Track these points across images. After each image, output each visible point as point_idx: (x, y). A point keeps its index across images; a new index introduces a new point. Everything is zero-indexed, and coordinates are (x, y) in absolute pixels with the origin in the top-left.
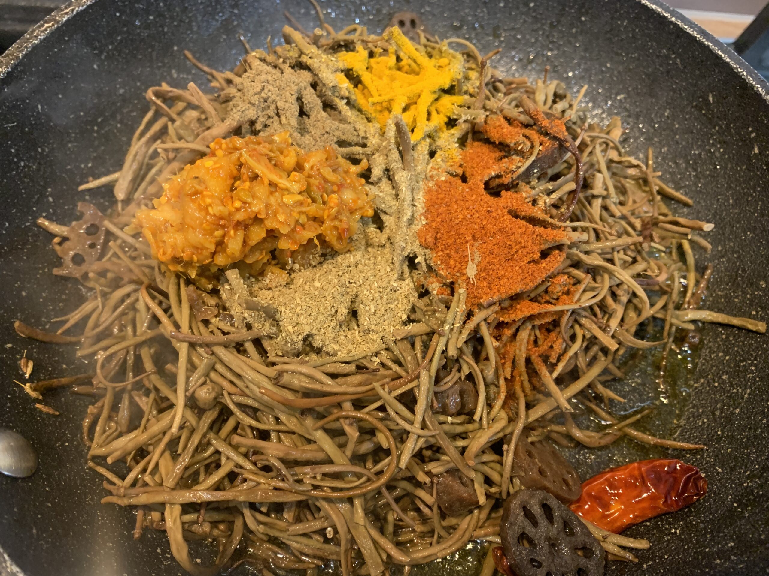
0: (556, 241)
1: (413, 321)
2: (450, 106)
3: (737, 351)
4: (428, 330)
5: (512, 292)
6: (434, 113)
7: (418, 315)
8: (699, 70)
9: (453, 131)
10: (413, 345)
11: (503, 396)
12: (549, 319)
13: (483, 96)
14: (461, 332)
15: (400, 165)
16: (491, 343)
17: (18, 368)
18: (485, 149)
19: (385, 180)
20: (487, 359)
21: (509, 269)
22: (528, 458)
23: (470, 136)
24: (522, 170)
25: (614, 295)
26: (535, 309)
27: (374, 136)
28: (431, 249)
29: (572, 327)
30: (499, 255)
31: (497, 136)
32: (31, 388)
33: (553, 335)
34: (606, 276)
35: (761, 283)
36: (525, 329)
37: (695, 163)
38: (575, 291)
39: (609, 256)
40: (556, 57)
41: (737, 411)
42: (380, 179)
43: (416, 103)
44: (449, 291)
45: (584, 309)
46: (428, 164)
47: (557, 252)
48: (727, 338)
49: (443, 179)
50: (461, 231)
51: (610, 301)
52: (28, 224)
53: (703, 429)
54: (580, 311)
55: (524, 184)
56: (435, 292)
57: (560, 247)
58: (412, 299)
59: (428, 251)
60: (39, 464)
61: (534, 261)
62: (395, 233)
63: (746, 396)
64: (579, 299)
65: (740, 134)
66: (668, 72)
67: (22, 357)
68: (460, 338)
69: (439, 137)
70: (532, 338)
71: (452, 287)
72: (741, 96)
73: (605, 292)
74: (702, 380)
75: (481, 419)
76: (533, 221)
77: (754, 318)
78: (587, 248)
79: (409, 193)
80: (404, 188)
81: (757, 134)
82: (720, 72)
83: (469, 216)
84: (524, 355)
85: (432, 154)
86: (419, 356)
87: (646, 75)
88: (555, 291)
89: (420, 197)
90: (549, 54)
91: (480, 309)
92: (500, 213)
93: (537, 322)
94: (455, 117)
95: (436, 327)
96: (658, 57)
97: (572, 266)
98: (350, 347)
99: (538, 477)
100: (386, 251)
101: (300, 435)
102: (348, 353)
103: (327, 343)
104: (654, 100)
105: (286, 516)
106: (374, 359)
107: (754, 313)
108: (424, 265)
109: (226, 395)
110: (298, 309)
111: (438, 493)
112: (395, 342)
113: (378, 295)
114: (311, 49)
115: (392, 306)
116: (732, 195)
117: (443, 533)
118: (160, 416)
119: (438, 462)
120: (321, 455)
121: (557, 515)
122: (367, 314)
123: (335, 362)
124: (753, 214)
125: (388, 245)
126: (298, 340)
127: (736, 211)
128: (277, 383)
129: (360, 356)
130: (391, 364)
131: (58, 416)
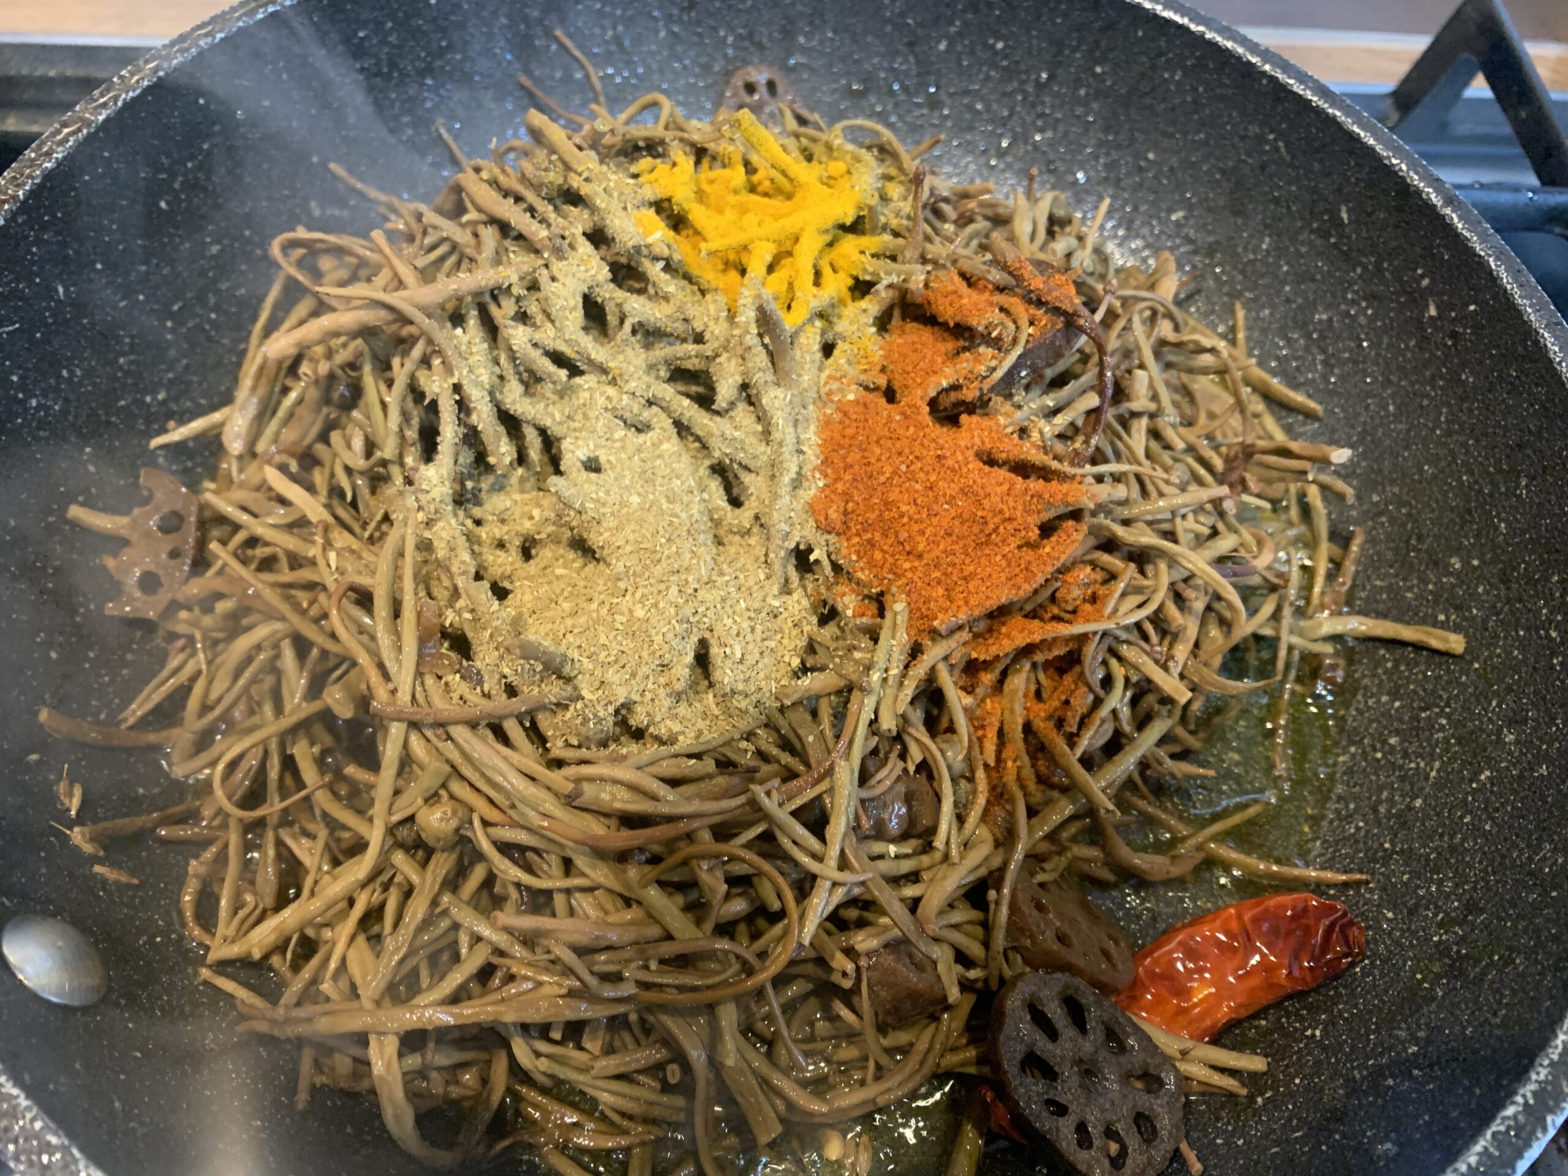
0: (1068, 504)
1: (813, 670)
2: (856, 256)
3: (1415, 691)
4: (842, 683)
5: (992, 604)
6: (827, 271)
7: (821, 658)
8: (1321, 161)
9: (864, 304)
10: (814, 714)
11: (982, 800)
12: (1059, 651)
13: (920, 237)
14: (901, 684)
15: (770, 377)
16: (957, 700)
17: (54, 798)
18: (924, 335)
19: (742, 406)
20: (951, 729)
21: (983, 561)
22: (1035, 912)
23: (897, 313)
24: (999, 374)
25: (1179, 599)
26: (1037, 631)
27: (717, 319)
28: (838, 534)
29: (1105, 663)
30: (963, 537)
31: (950, 311)
32: (83, 835)
33: (1068, 679)
34: (1163, 566)
35: (1453, 560)
36: (1019, 671)
37: (1322, 337)
38: (1106, 596)
39: (1166, 526)
40: (1052, 144)
41: (1418, 803)
42: (732, 405)
43: (790, 254)
44: (873, 608)
45: (1126, 628)
46: (821, 369)
47: (1071, 523)
48: (1396, 666)
49: (851, 397)
50: (892, 496)
51: (1172, 610)
52: (51, 519)
53: (1357, 841)
54: (1119, 633)
55: (1000, 399)
56: (849, 613)
57: (1076, 515)
58: (807, 628)
59: (832, 538)
60: (110, 979)
61: (1029, 545)
62: (770, 506)
63: (1433, 774)
64: (1115, 610)
65: (1399, 280)
66: (1263, 167)
67: (60, 778)
68: (901, 696)
69: (840, 317)
70: (1033, 687)
71: (880, 604)
72: (1399, 210)
73: (1161, 594)
74: (1353, 749)
75: (948, 843)
76: (1023, 469)
77: (1444, 626)
78: (1126, 513)
79: (791, 429)
80: (780, 419)
81: (1433, 280)
82: (1357, 164)
83: (903, 468)
84: (1020, 721)
85: (828, 349)
86: (829, 734)
87: (1223, 172)
88: (1069, 598)
89: (811, 436)
90: (1038, 138)
91: (933, 640)
92: (960, 458)
93: (1039, 657)
94: (868, 278)
95: (854, 677)
96: (1243, 138)
97: (1098, 548)
98: (701, 724)
99: (1055, 946)
100: (753, 541)
101: (610, 891)
102: (697, 737)
103: (658, 719)
104: (1240, 221)
105: (588, 1045)
106: (744, 744)
107: (1442, 617)
108: (826, 563)
109: (477, 823)
110: (603, 654)
111: (870, 987)
112: (782, 710)
113: (746, 625)
114: (588, 161)
115: (772, 644)
116: (1393, 396)
117: (884, 1060)
118: (338, 870)
119: (869, 930)
120: (654, 931)
121: (1093, 1016)
122: (729, 663)
123: (676, 756)
124: (1433, 430)
125: (755, 530)
126: (607, 713)
127: (1401, 427)
128: (571, 801)
129: (721, 740)
130: (775, 751)
131: (137, 887)
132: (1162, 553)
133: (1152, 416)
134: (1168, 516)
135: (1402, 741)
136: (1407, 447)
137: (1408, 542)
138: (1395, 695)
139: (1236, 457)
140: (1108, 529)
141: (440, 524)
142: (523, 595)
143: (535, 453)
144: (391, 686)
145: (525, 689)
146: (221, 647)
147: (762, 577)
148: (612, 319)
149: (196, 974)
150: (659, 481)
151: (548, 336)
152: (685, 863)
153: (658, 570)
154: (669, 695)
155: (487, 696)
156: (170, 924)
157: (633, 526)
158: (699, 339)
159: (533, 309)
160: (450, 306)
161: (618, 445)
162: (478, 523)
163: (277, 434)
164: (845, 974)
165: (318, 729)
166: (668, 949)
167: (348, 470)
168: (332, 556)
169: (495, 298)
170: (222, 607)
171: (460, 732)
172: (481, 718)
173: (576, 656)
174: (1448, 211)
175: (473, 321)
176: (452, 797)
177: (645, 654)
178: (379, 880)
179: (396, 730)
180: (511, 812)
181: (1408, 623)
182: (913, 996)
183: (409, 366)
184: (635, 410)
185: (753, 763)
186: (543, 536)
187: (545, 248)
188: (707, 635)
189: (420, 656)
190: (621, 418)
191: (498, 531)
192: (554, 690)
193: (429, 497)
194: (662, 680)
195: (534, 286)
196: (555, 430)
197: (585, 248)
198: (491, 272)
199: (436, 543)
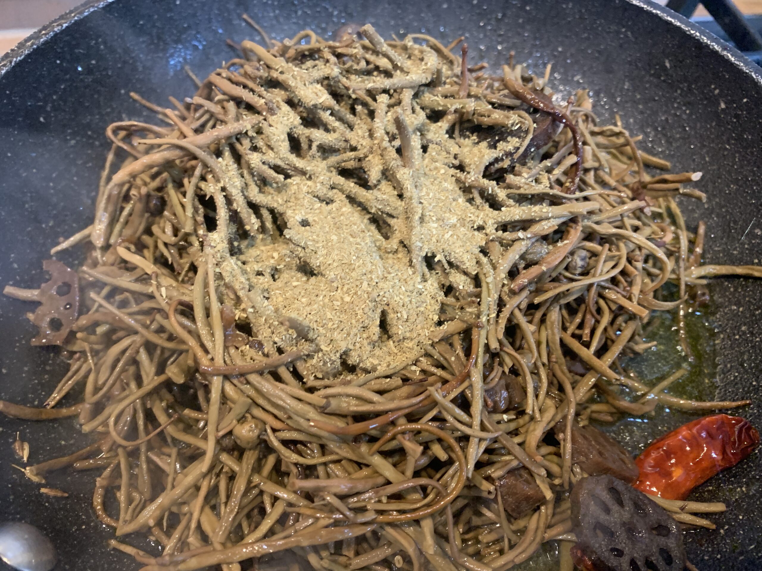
0: (571, 214)
1: (447, 320)
4: (465, 326)
7: (450, 312)
8: (652, 38)
9: (439, 124)
10: (451, 345)
11: (545, 384)
12: (575, 296)
14: (497, 321)
15: (399, 162)
16: (529, 329)
17: (13, 452)
19: (384, 182)
23: (458, 127)
24: (521, 151)
25: (630, 263)
27: (363, 138)
29: (597, 302)
32: (32, 471)
33: (580, 313)
36: (553, 311)
37: (664, 128)
38: (596, 264)
39: (619, 223)
40: (507, 49)
42: (379, 182)
45: (607, 281)
46: (423, 158)
47: (573, 225)
51: (629, 268)
54: (604, 284)
55: (521, 165)
56: (461, 287)
57: (576, 219)
58: (439, 299)
60: (58, 554)
62: (409, 234)
64: (602, 270)
65: (703, 93)
66: (621, 46)
67: (15, 440)
68: (499, 329)
69: (428, 131)
70: (561, 319)
71: (477, 280)
72: (698, 56)
75: (533, 411)
77: (758, 265)
79: (414, 190)
80: (408, 185)
81: (720, 90)
82: (672, 37)
84: (558, 341)
85: (425, 149)
86: (462, 355)
87: (599, 52)
91: (511, 296)
93: (564, 301)
94: (440, 108)
95: (472, 321)
96: (608, 33)
97: (586, 239)
98: (388, 359)
99: (600, 459)
100: (400, 255)
101: (351, 460)
102: (388, 366)
103: (365, 358)
104: (611, 76)
105: (345, 553)
106: (414, 368)
107: (756, 261)
108: (444, 262)
109: (269, 431)
110: (330, 324)
111: (502, 497)
112: (432, 345)
113: (407, 300)
114: (280, 63)
115: (422, 309)
116: (707, 153)
117: (514, 538)
118: (186, 470)
119: (497, 466)
120: (380, 480)
121: (626, 497)
122: (400, 322)
123: (378, 378)
124: (733, 166)
125: (400, 249)
126: (336, 357)
127: (715, 167)
128: (323, 410)
129: (402, 366)
130: (433, 369)
131: (67, 498)
132: (620, 237)
133: (596, 169)
134: (620, 218)
135: (748, 329)
136: (719, 178)
137: (729, 226)
138: (738, 304)
139: (638, 189)
140: (590, 227)
141: (225, 264)
142: (278, 299)
143: (269, 225)
144: (210, 356)
145: (289, 349)
146: (101, 354)
147: (411, 273)
148: (304, 146)
149: (108, 545)
150: (344, 227)
151: (270, 157)
152: (393, 438)
153: (354, 274)
154: (369, 344)
155: (267, 355)
156: (89, 517)
157: (336, 252)
158: (354, 149)
159: (260, 143)
160: (213, 147)
161: (317, 211)
162: (244, 263)
163: (121, 232)
164: (490, 493)
165: (164, 392)
166: (390, 490)
167: (166, 245)
168: (163, 290)
169: (238, 140)
170: (101, 330)
171: (254, 378)
172: (265, 368)
173: (315, 327)
174: (725, 53)
175: (227, 153)
176: (253, 417)
177: (354, 321)
178: (214, 472)
179: (216, 382)
180: (289, 422)
181: (737, 266)
182: (528, 499)
183: (194, 180)
184: (325, 192)
185: (421, 377)
186: (282, 266)
187: (263, 109)
188: (386, 308)
189: (225, 336)
190: (317, 197)
191: (257, 267)
192: (305, 348)
193: (216, 249)
194: (365, 336)
195: (259, 132)
196: (281, 209)
197: (286, 108)
198: (236, 125)
199: (224, 274)
